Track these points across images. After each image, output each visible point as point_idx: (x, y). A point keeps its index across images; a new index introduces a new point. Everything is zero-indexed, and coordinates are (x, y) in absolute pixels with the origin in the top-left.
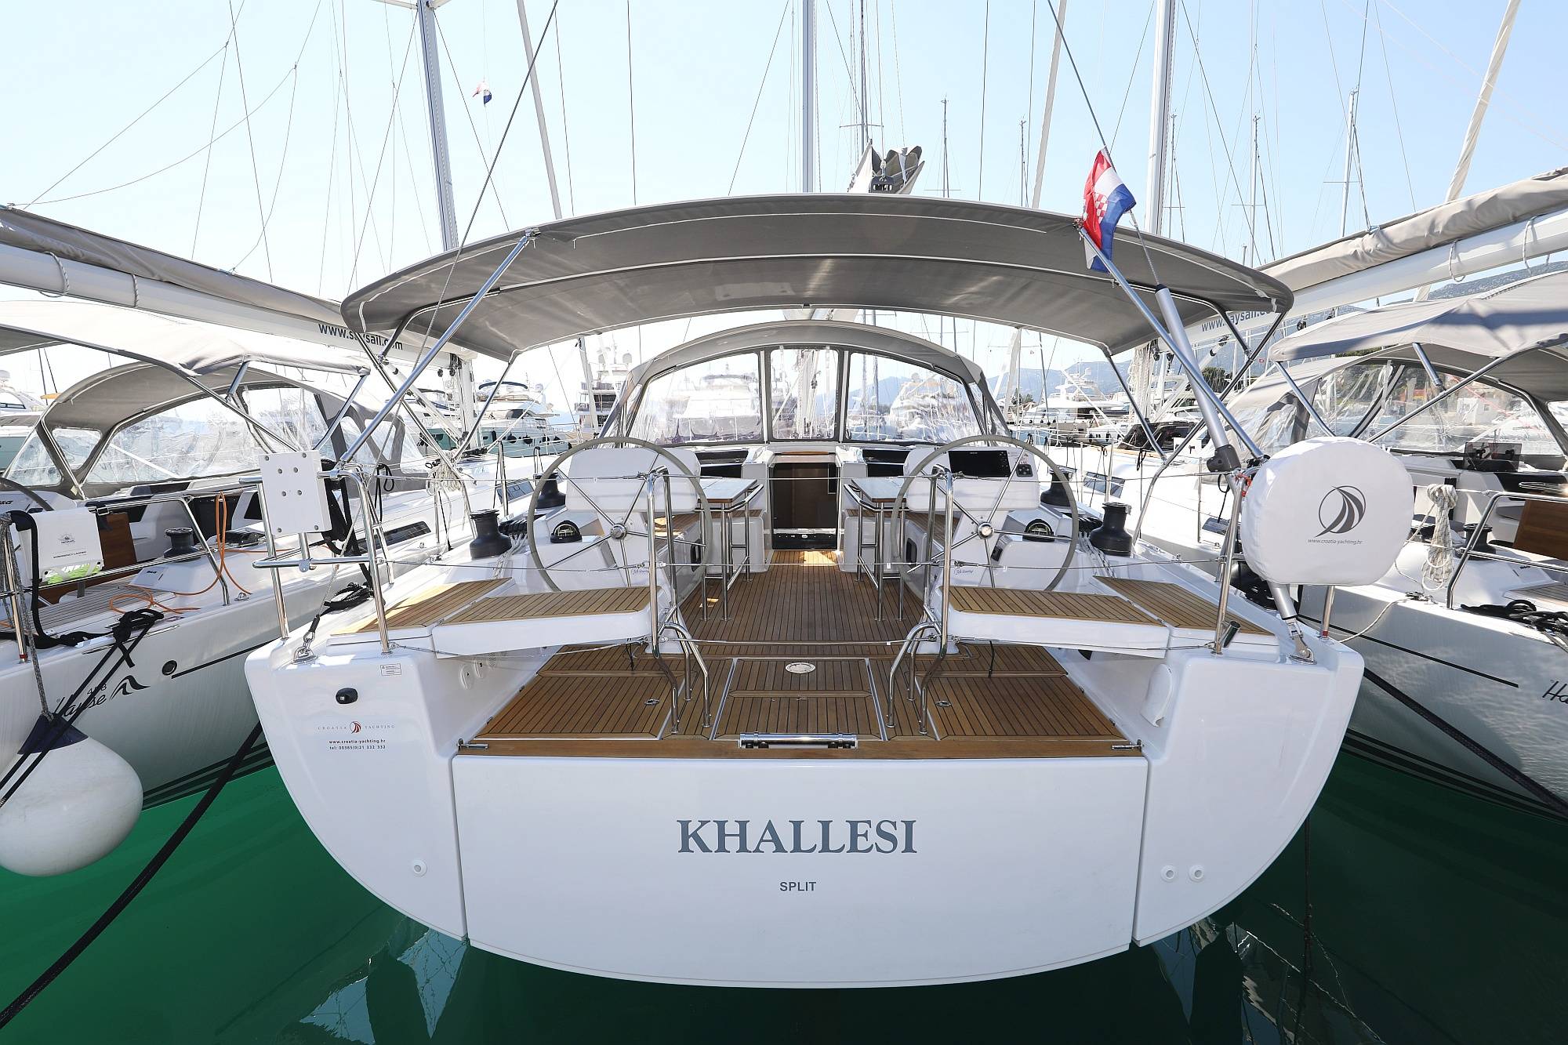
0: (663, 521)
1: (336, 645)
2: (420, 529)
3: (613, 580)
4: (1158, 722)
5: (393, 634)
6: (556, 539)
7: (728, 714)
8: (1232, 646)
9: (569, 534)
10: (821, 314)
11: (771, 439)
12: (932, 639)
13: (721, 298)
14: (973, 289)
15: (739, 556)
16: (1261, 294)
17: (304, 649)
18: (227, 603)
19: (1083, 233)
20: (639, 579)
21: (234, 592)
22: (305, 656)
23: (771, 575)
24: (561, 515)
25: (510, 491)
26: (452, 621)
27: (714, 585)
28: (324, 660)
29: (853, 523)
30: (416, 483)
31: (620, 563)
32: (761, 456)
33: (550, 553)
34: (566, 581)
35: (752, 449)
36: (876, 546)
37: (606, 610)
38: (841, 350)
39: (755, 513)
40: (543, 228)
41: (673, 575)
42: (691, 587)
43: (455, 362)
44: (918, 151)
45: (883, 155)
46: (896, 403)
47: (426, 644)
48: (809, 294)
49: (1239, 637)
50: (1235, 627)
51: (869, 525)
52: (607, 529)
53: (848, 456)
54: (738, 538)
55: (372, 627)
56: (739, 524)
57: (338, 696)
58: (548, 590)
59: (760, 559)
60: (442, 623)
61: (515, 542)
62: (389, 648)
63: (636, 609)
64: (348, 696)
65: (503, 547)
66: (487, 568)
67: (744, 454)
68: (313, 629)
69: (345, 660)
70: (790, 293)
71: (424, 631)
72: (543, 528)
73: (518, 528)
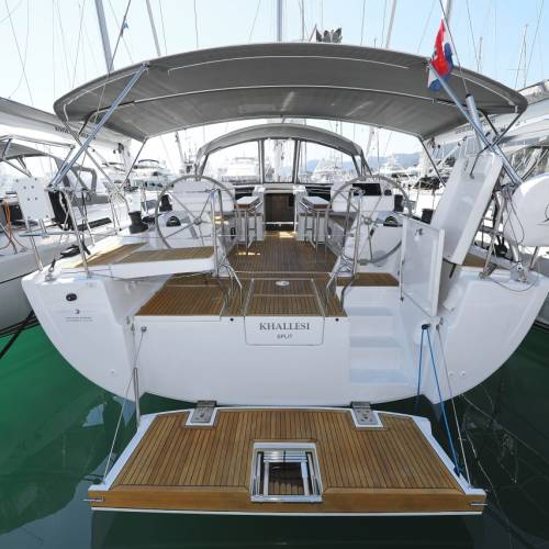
0: (218, 218)
1: (65, 273)
2: (107, 221)
3: (196, 244)
4: (453, 310)
5: (91, 269)
6: (168, 225)
7: (251, 304)
8: (492, 276)
9: (175, 222)
10: (288, 121)
11: (264, 182)
12: (348, 271)
13: (241, 112)
14: (361, 107)
15: (252, 234)
16: (511, 103)
17: (49, 275)
18: (16, 252)
19: (430, 66)
20: (208, 243)
21: (19, 248)
22: (50, 279)
23: (267, 241)
24: (171, 214)
25: (149, 205)
26: (120, 262)
27: (242, 246)
28: (60, 280)
29: (303, 219)
30: (104, 200)
31: (199, 234)
32: (260, 189)
33: (166, 231)
34: (175, 244)
35: (256, 186)
36: (312, 229)
37: (193, 258)
38: (296, 140)
39: (258, 215)
40: (151, 62)
41: (224, 242)
42: (231, 248)
43: (121, 147)
44: (339, 31)
45: (322, 34)
46: (316, 171)
47: (108, 273)
48: (282, 110)
49: (496, 271)
50: (494, 267)
51: (310, 219)
52: (192, 219)
53: (298, 190)
54: (252, 226)
55: (81, 265)
56: (251, 219)
57: (67, 297)
58: (166, 248)
59: (261, 235)
60: (115, 263)
61: (150, 226)
62: (90, 275)
63: (207, 257)
64: (72, 297)
65: (144, 228)
66: (136, 238)
67: (253, 189)
68: (53, 266)
69: (70, 280)
70: (274, 109)
71: (107, 267)
72: (162, 219)
73: (151, 220)
